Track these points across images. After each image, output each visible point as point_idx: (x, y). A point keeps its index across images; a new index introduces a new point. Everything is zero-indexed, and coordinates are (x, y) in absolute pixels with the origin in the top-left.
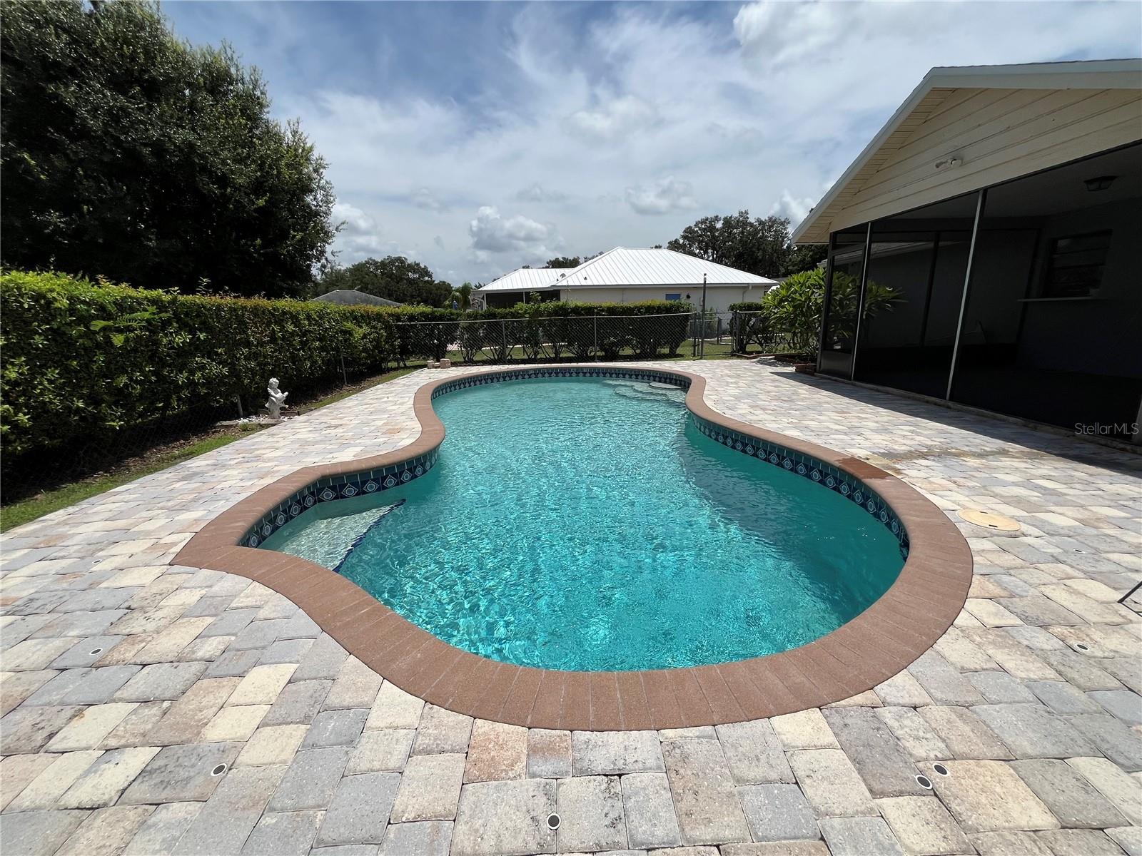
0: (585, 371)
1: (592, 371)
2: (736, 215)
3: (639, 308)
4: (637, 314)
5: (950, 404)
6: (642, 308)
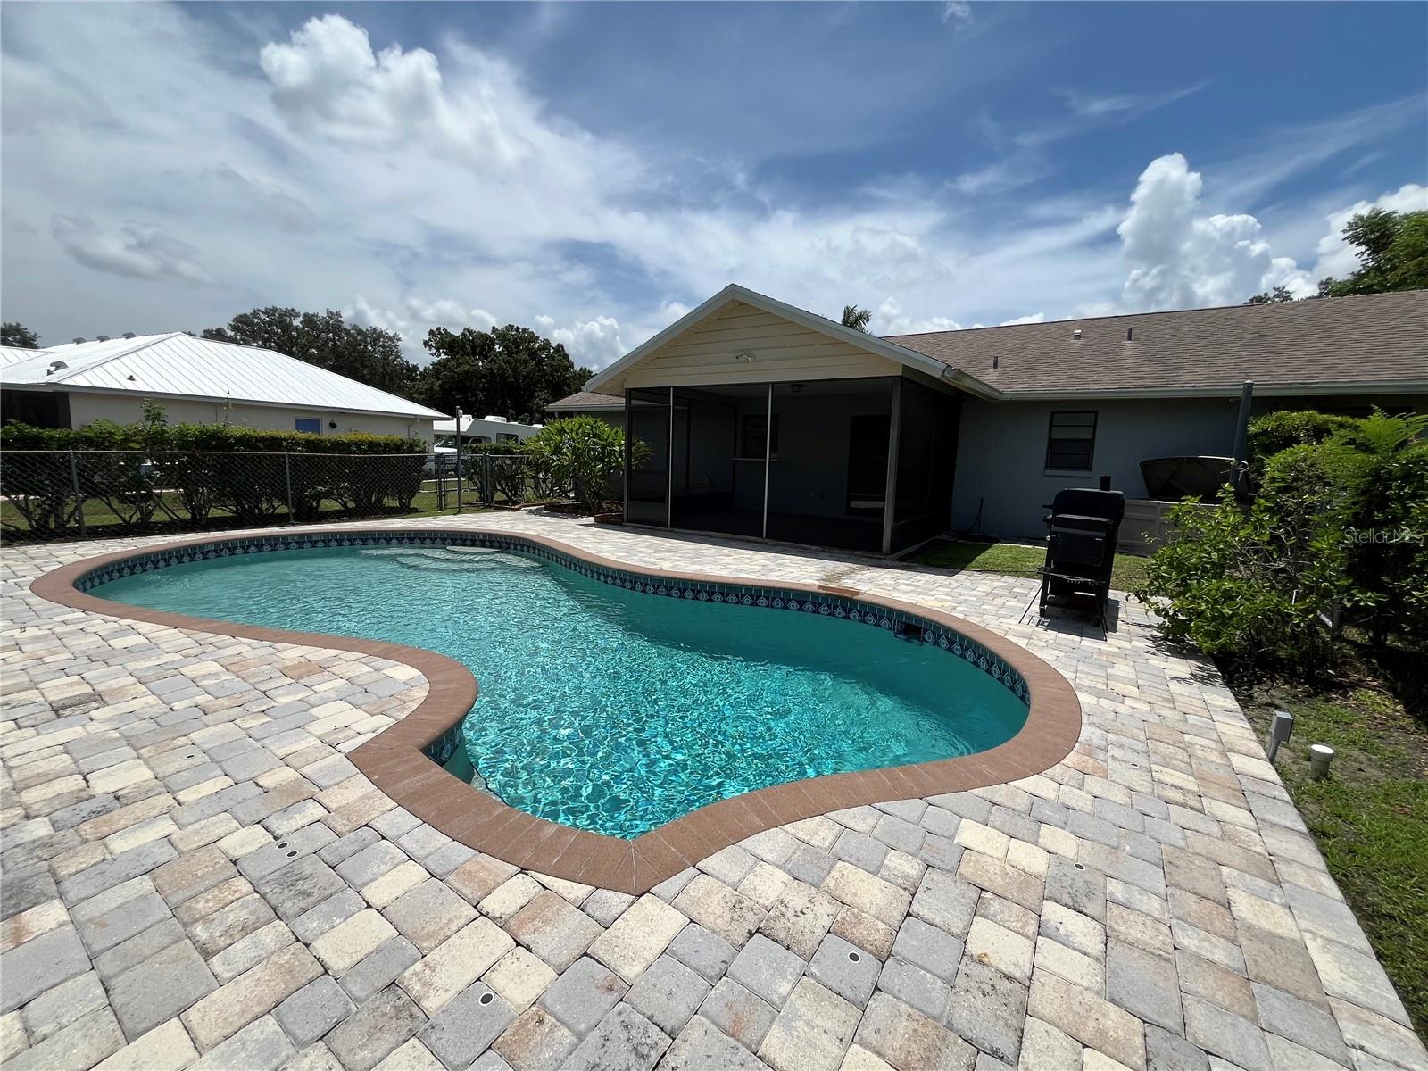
0: (314, 539)
1: (327, 538)
2: (323, 314)
3: (358, 444)
4: (355, 452)
5: (767, 541)
6: (361, 444)
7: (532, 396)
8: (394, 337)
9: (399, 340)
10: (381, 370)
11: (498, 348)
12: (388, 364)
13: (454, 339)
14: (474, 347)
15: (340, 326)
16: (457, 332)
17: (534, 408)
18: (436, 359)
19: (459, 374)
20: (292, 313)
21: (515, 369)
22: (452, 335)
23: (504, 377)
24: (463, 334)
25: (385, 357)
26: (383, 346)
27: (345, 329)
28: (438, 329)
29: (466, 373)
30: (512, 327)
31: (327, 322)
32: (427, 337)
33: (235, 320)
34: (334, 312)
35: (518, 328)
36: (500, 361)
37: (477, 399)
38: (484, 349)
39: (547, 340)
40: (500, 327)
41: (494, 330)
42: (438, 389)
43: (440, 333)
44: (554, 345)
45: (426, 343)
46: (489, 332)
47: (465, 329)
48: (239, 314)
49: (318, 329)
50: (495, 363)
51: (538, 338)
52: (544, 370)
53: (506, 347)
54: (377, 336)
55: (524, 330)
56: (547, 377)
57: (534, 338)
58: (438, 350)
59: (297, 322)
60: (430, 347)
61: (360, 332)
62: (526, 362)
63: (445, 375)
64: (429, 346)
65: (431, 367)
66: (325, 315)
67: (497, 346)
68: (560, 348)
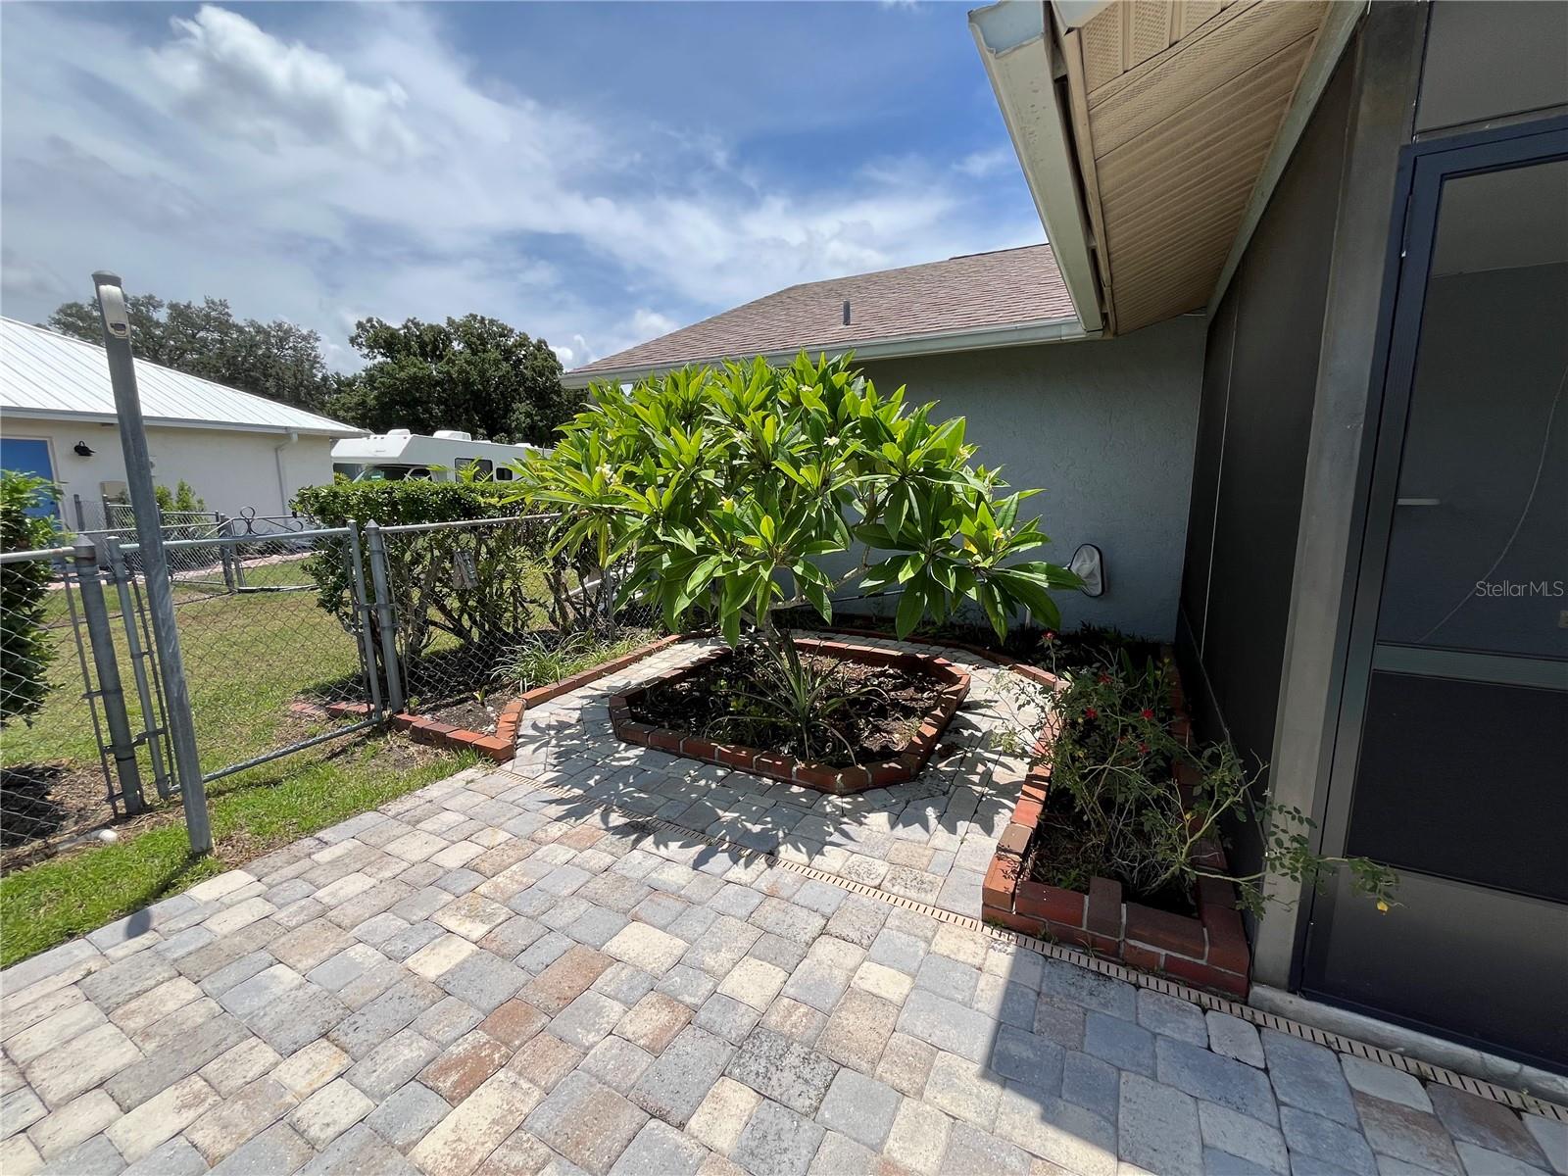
7: (508, 410)
8: (310, 336)
9: (317, 339)
10: (292, 381)
11: (457, 346)
12: (302, 372)
13: (393, 334)
14: (423, 345)
15: (227, 321)
16: (396, 324)
17: (513, 426)
18: (369, 363)
19: (402, 381)
20: (151, 302)
21: (482, 373)
22: (389, 328)
23: (467, 384)
24: (406, 327)
25: (299, 362)
26: (294, 348)
27: (236, 326)
28: (370, 320)
29: (414, 378)
30: (474, 317)
31: (208, 315)
32: (354, 331)
33: (61, 311)
34: (217, 300)
35: (483, 319)
36: (460, 362)
37: (431, 414)
38: (436, 348)
39: (524, 334)
40: (458, 318)
41: (450, 322)
42: (374, 402)
43: (373, 326)
44: (534, 341)
45: (353, 341)
46: (444, 325)
47: (409, 320)
48: (65, 302)
49: (193, 325)
50: (454, 364)
51: (511, 331)
52: (522, 374)
53: (468, 345)
54: (285, 335)
55: (492, 322)
56: (529, 384)
57: (505, 332)
58: (371, 347)
59: (162, 316)
60: (360, 345)
61: (259, 330)
62: (497, 362)
63: (382, 383)
64: (358, 344)
65: (364, 374)
66: (204, 305)
67: (455, 344)
68: (541, 345)
